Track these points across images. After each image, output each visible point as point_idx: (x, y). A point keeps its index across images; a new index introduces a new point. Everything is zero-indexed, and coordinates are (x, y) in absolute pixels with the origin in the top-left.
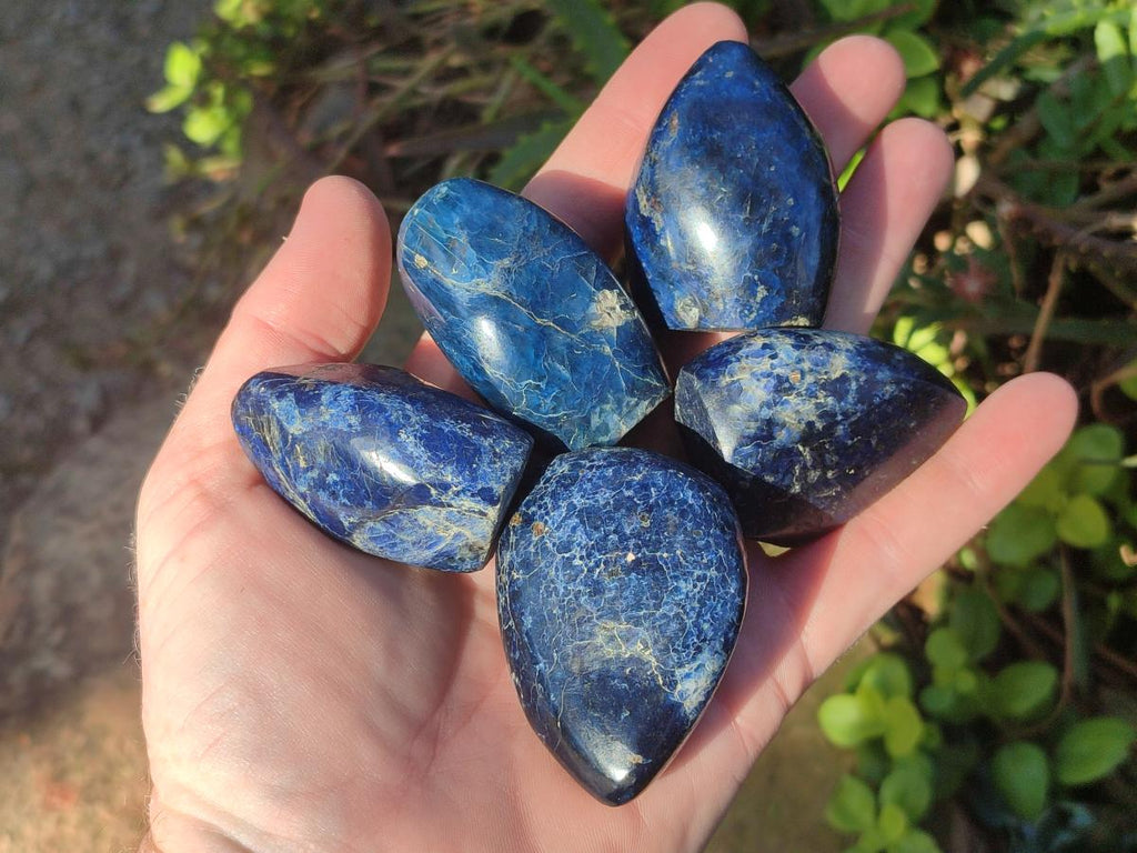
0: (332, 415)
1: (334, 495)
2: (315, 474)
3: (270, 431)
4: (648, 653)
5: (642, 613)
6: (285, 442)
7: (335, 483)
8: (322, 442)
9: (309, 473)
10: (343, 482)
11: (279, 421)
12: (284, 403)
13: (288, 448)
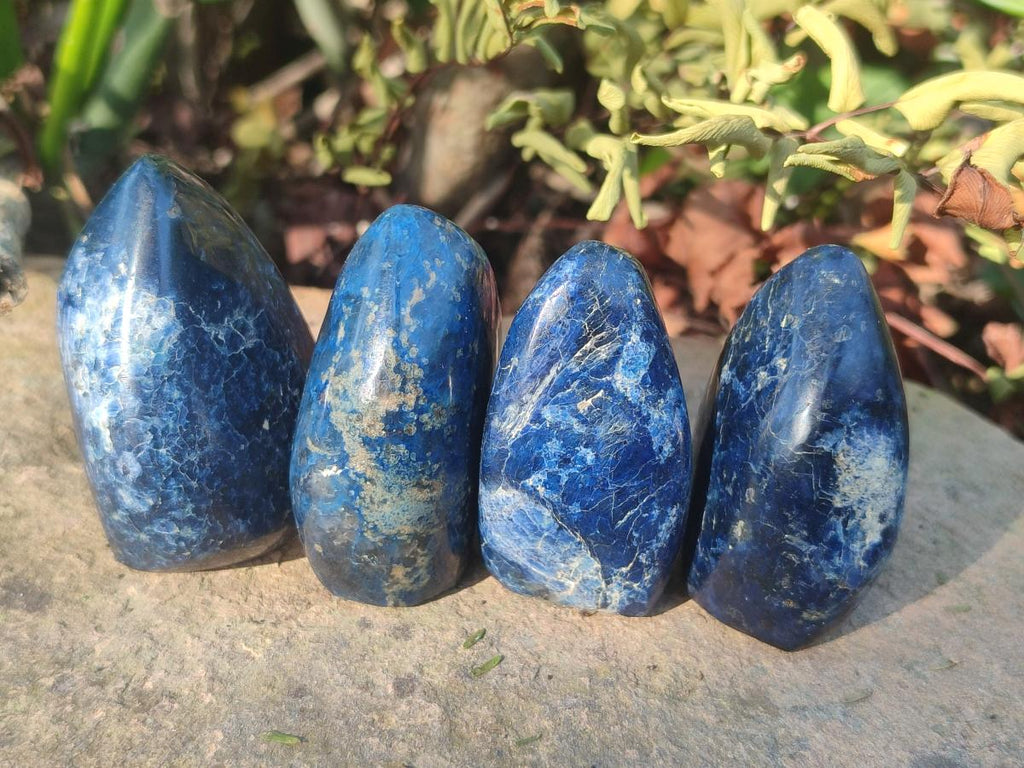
0: (661, 419)
1: (565, 462)
2: (579, 428)
3: (598, 345)
4: (213, 333)
5: (235, 372)
6: (598, 373)
7: (583, 460)
8: (625, 425)
9: (575, 420)
10: (589, 469)
11: (618, 353)
12: (642, 348)
13: (592, 379)
